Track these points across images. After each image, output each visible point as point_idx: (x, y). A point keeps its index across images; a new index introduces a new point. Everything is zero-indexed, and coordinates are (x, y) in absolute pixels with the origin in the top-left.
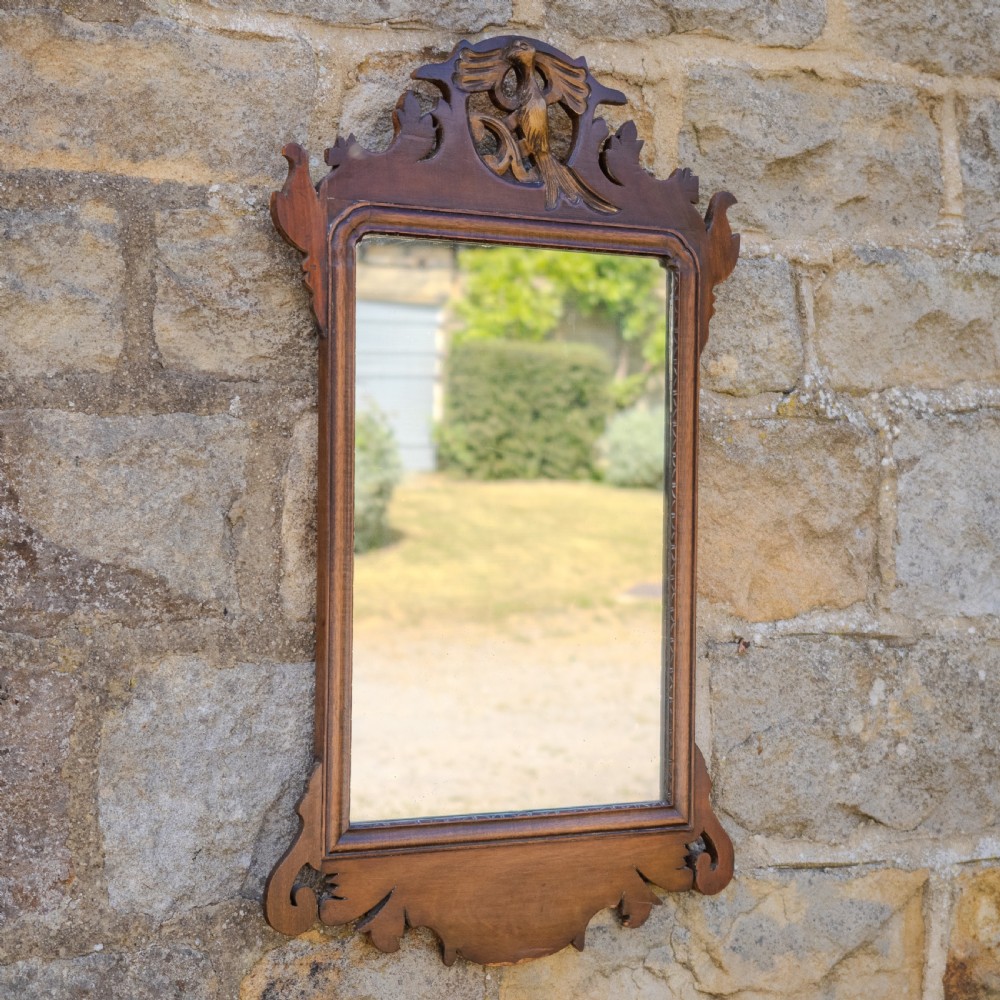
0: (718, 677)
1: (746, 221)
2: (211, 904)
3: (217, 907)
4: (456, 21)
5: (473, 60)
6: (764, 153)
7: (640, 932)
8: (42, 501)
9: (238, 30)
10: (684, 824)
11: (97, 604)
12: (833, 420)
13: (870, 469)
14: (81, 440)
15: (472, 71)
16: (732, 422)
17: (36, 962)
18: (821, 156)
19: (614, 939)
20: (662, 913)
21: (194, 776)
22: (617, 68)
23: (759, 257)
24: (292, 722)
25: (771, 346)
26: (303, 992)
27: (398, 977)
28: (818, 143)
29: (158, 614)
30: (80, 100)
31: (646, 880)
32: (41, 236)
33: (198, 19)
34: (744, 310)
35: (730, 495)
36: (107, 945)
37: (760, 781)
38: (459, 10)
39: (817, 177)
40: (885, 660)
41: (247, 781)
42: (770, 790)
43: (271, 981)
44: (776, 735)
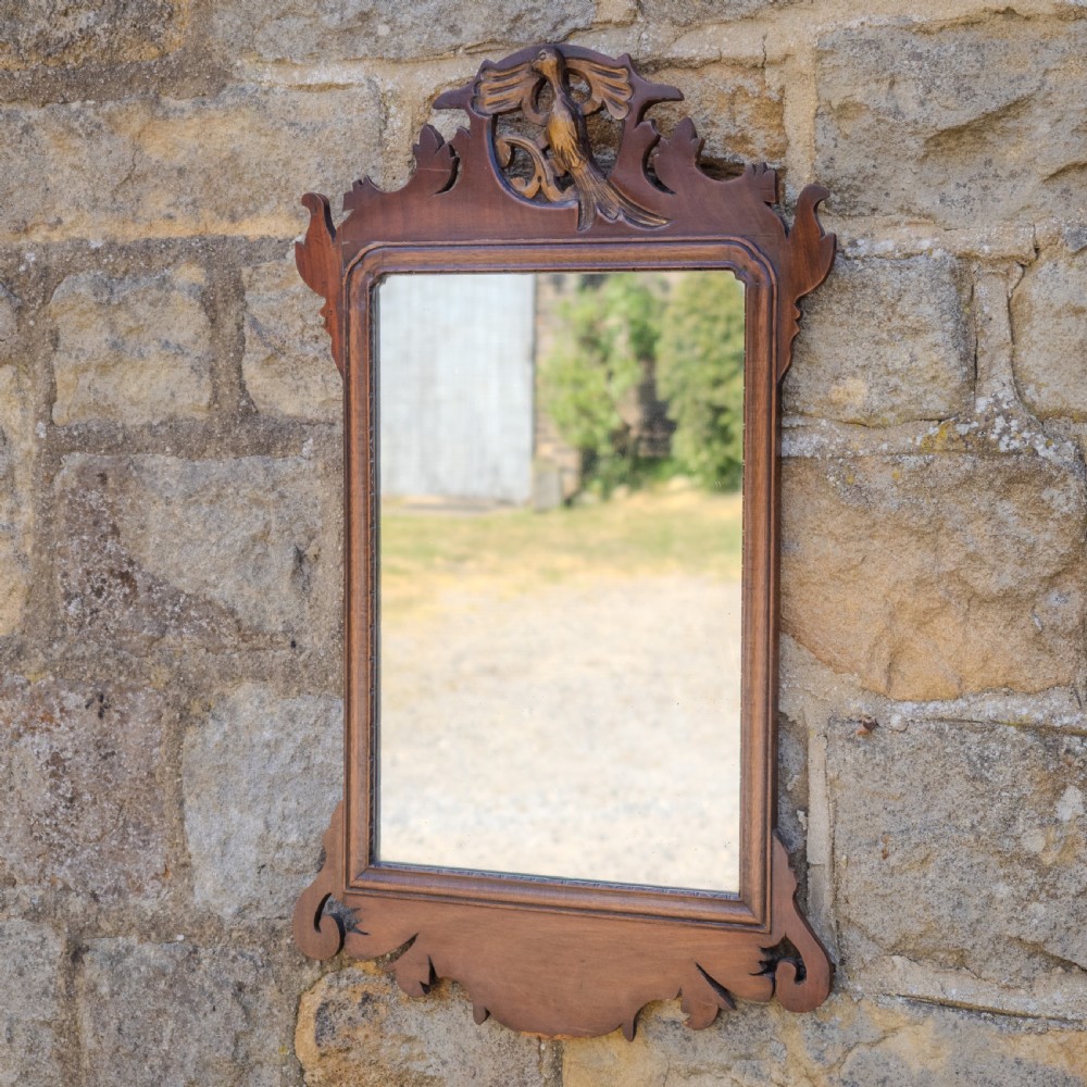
0: (834, 760)
1: (909, 211)
2: (280, 918)
3: (285, 922)
4: (533, 34)
5: (497, 79)
6: (919, 126)
8: (141, 536)
9: (313, 83)
10: (757, 925)
11: (184, 630)
12: (1008, 454)
13: (1067, 517)
14: (173, 482)
15: (493, 91)
16: (856, 458)
17: (134, 939)
18: (1015, 118)
19: (688, 1039)
20: (756, 1022)
21: (257, 796)
22: (725, 53)
23: (912, 255)
25: (914, 364)
27: (446, 1025)
28: (1003, 102)
29: (236, 643)
30: (181, 171)
31: (710, 980)
32: (137, 300)
33: (280, 80)
34: (873, 323)
35: (851, 545)
36: (188, 937)
37: (888, 891)
38: (533, 22)
39: (1014, 145)
40: (1081, 764)
41: (305, 808)
42: (903, 904)
43: (325, 1001)
44: (910, 838)
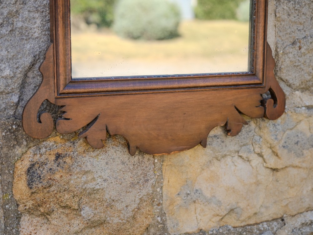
0: (280, 9)
7: (236, 139)
10: (260, 84)
19: (223, 142)
20: (248, 129)
24: (38, 22)
26: (51, 169)
27: (106, 161)
31: (240, 112)
37: (299, 64)
41: (12, 54)
42: (304, 68)
43: (32, 163)
44: (308, 40)
